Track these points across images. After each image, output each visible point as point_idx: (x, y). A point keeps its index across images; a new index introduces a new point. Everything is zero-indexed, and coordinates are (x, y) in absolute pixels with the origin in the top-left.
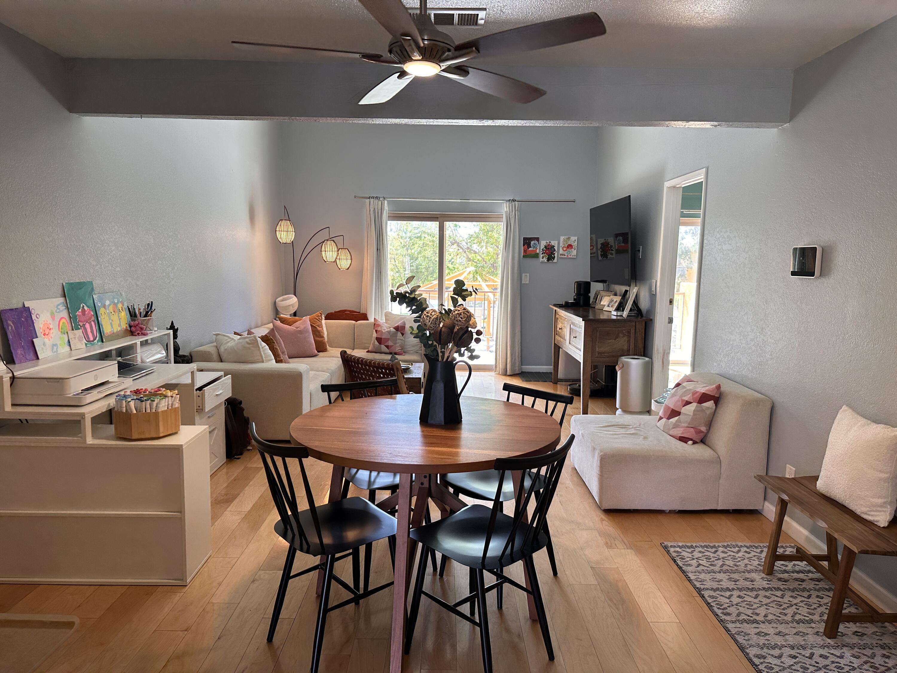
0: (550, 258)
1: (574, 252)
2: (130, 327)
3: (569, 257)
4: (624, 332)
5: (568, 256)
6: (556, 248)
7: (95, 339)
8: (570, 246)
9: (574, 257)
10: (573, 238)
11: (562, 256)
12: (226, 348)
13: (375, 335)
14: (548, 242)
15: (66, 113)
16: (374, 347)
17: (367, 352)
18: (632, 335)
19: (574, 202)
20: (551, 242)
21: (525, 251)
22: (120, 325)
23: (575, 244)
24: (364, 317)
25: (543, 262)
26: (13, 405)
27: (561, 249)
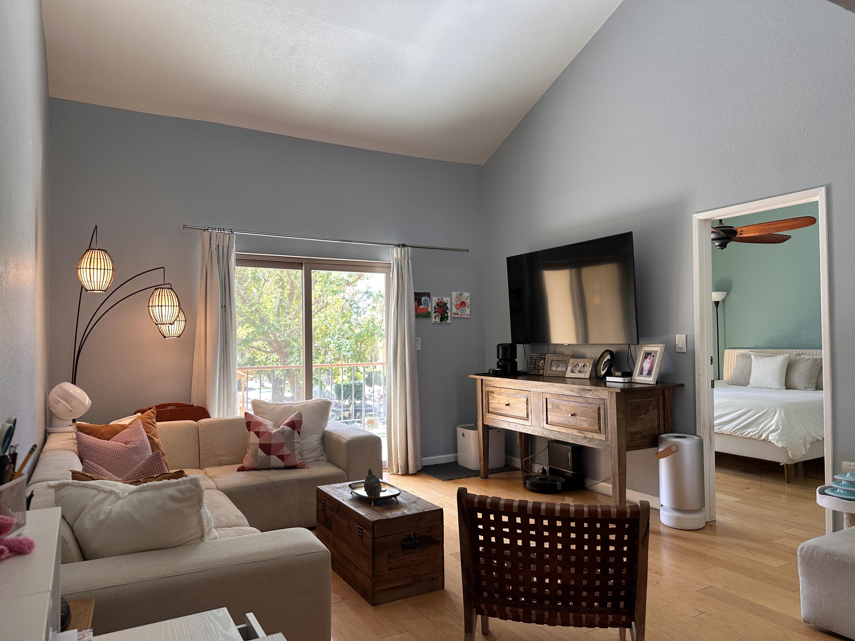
0: (443, 318)
1: (468, 311)
3: (463, 316)
4: (653, 403)
5: (461, 315)
6: (449, 306)
8: (463, 304)
9: (468, 317)
10: (466, 295)
11: (456, 316)
14: (440, 298)
17: (239, 470)
19: (468, 251)
20: (444, 298)
21: (416, 309)
23: (468, 301)
24: (202, 413)
25: (435, 323)
27: (454, 307)
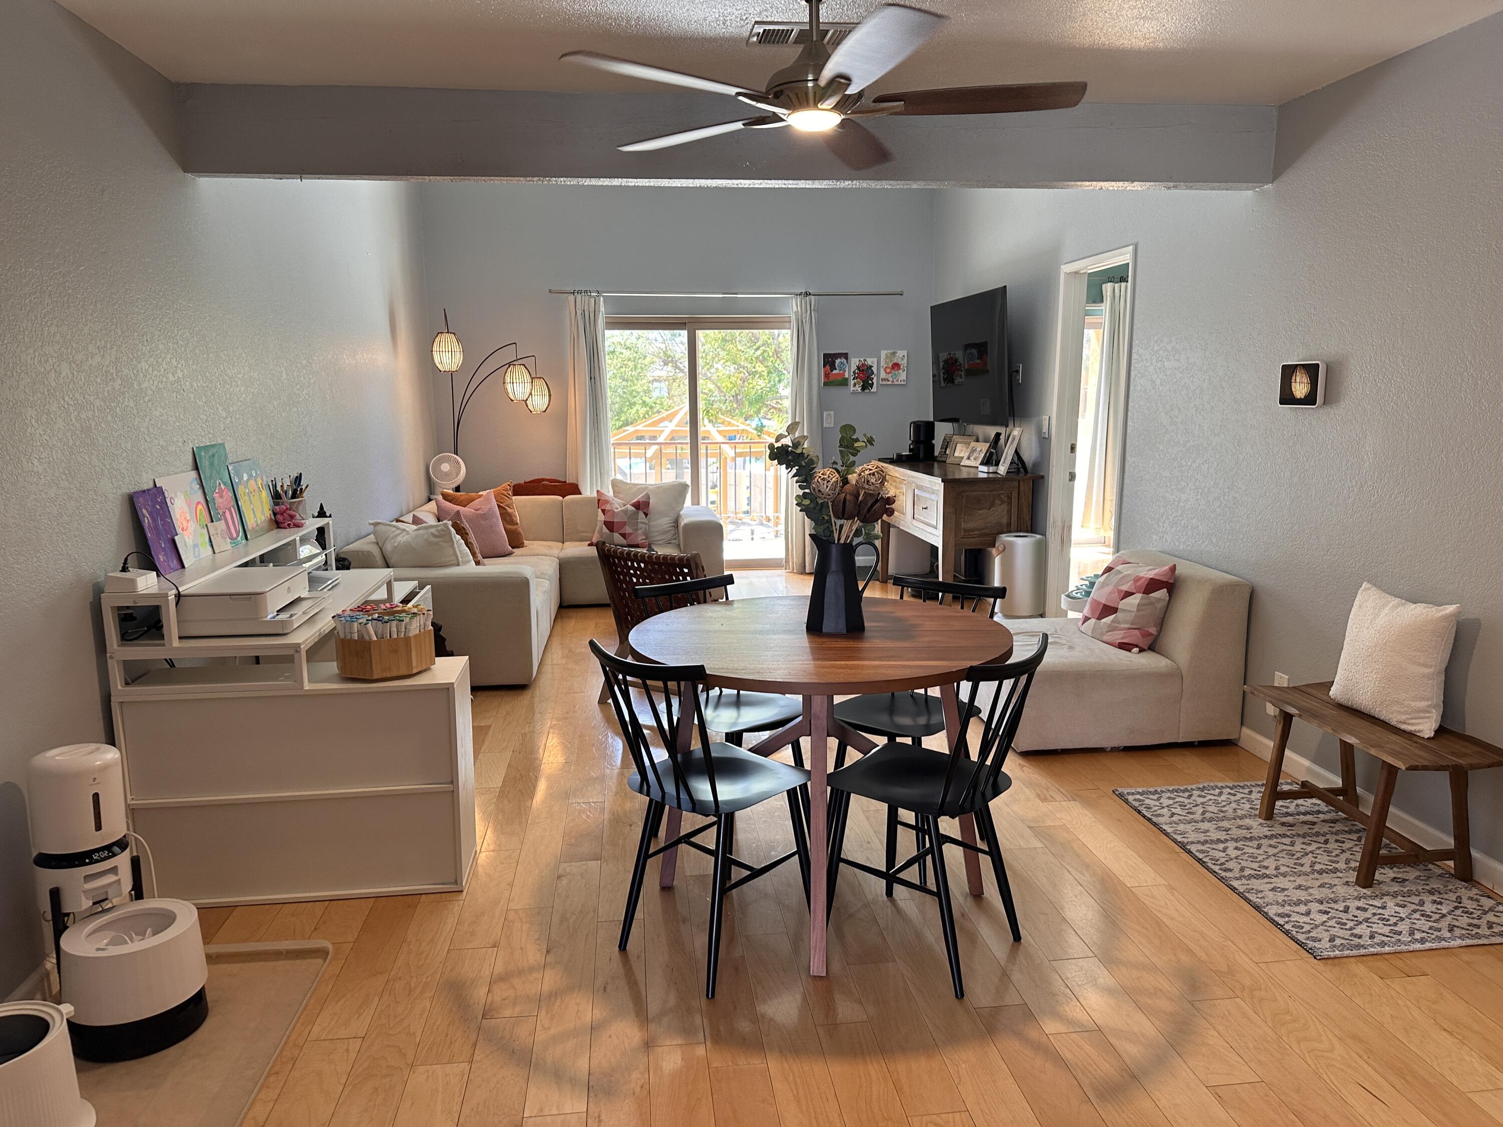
0: (866, 385)
1: (903, 376)
2: (275, 514)
3: (896, 383)
4: (1002, 496)
5: (893, 381)
6: (875, 369)
7: (238, 536)
8: (896, 366)
9: (902, 383)
10: (901, 353)
11: (884, 383)
12: (395, 545)
13: (601, 517)
14: (862, 359)
15: (181, 174)
16: (601, 537)
17: (589, 545)
18: (1014, 501)
19: (901, 295)
20: (867, 359)
21: (827, 375)
22: (263, 513)
23: (904, 363)
24: (575, 489)
25: (854, 393)
26: (180, 638)
27: (882, 370)
